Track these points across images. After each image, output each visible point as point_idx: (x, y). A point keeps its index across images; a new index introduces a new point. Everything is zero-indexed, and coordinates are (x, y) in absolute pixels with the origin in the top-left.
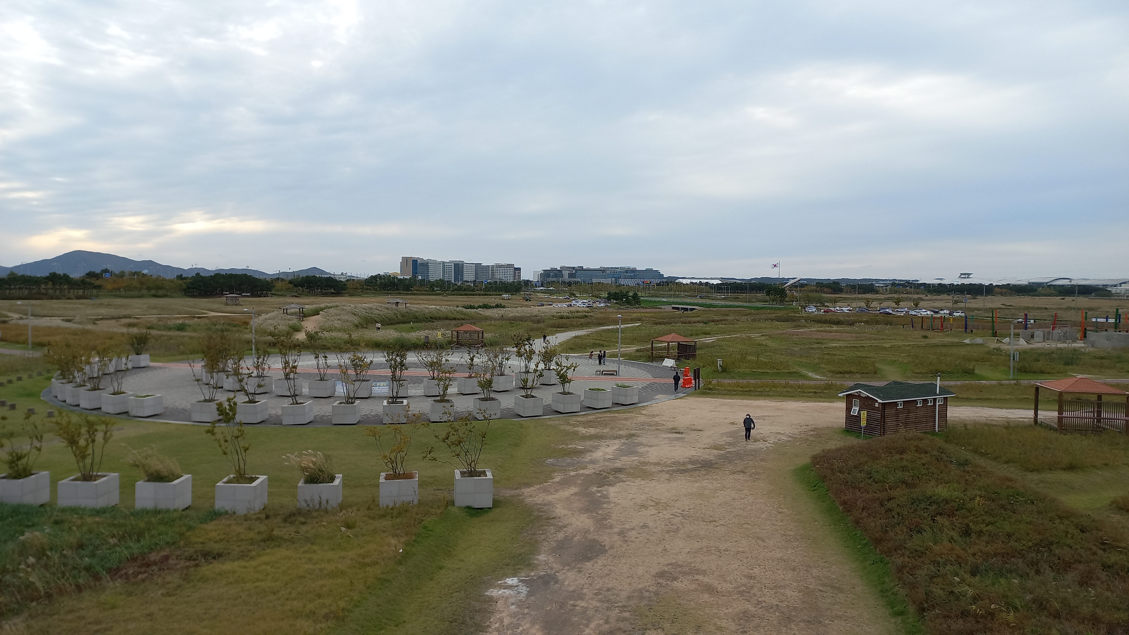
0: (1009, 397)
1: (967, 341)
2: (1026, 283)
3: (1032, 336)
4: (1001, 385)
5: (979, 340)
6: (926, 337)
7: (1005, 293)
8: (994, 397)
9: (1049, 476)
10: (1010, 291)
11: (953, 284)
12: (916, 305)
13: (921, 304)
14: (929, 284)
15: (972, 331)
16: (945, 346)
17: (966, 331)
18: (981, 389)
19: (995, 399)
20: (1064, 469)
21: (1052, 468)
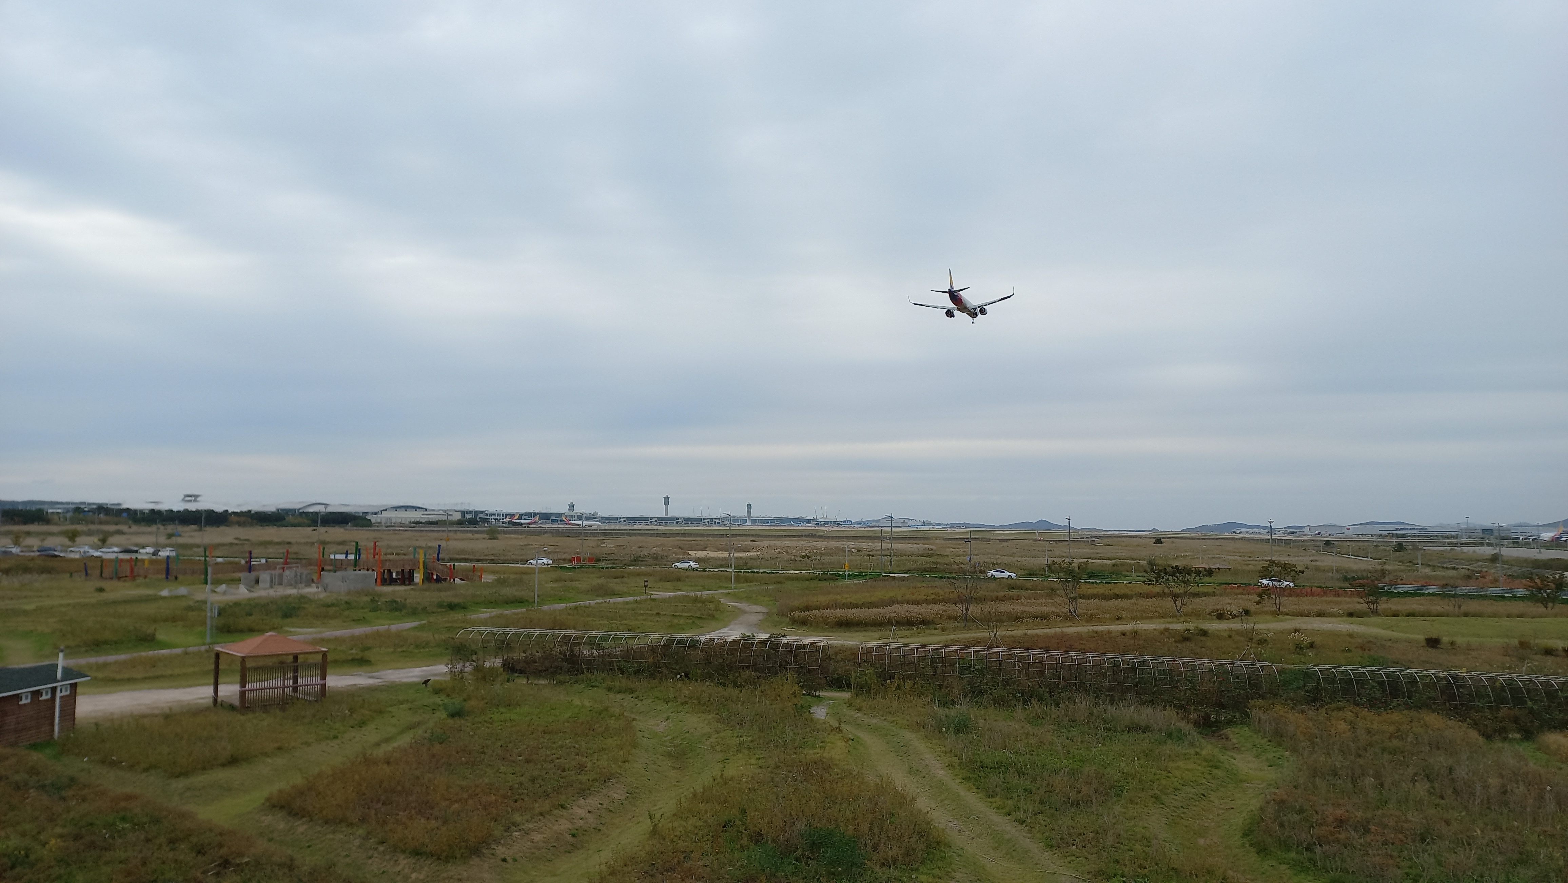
0: (191, 670)
1: (165, 593)
2: (273, 509)
3: (257, 582)
4: (186, 653)
5: (182, 590)
6: (101, 590)
7: (244, 522)
8: (169, 672)
9: (200, 779)
10: (250, 520)
11: (171, 511)
12: (104, 541)
13: (111, 540)
14: (136, 511)
15: (176, 578)
16: (126, 602)
17: (167, 578)
18: (154, 663)
19: (171, 676)
20: (223, 765)
21: (206, 766)
